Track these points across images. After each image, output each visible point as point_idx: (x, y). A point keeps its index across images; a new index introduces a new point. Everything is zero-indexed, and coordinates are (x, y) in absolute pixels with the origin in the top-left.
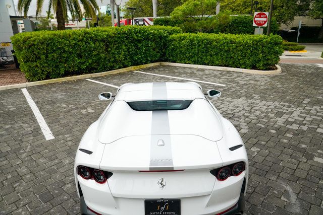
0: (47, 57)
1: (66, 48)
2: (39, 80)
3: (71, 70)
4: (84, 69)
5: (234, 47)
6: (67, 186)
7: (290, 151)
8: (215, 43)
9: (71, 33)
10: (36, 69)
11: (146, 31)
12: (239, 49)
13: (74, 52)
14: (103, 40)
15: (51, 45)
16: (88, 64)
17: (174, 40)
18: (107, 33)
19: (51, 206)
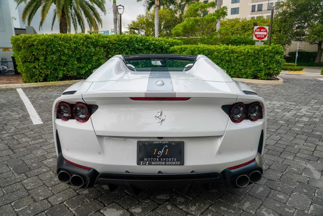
0: (46, 58)
1: (66, 51)
2: (36, 82)
3: (70, 74)
4: (83, 75)
5: (235, 57)
6: (49, 160)
7: (304, 137)
8: (216, 53)
9: (72, 36)
10: (34, 70)
11: (148, 41)
12: (240, 58)
13: (73, 56)
14: (104, 46)
15: (51, 47)
16: (87, 69)
17: (175, 51)
18: (108, 39)
19: (25, 177)
